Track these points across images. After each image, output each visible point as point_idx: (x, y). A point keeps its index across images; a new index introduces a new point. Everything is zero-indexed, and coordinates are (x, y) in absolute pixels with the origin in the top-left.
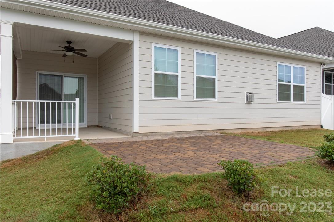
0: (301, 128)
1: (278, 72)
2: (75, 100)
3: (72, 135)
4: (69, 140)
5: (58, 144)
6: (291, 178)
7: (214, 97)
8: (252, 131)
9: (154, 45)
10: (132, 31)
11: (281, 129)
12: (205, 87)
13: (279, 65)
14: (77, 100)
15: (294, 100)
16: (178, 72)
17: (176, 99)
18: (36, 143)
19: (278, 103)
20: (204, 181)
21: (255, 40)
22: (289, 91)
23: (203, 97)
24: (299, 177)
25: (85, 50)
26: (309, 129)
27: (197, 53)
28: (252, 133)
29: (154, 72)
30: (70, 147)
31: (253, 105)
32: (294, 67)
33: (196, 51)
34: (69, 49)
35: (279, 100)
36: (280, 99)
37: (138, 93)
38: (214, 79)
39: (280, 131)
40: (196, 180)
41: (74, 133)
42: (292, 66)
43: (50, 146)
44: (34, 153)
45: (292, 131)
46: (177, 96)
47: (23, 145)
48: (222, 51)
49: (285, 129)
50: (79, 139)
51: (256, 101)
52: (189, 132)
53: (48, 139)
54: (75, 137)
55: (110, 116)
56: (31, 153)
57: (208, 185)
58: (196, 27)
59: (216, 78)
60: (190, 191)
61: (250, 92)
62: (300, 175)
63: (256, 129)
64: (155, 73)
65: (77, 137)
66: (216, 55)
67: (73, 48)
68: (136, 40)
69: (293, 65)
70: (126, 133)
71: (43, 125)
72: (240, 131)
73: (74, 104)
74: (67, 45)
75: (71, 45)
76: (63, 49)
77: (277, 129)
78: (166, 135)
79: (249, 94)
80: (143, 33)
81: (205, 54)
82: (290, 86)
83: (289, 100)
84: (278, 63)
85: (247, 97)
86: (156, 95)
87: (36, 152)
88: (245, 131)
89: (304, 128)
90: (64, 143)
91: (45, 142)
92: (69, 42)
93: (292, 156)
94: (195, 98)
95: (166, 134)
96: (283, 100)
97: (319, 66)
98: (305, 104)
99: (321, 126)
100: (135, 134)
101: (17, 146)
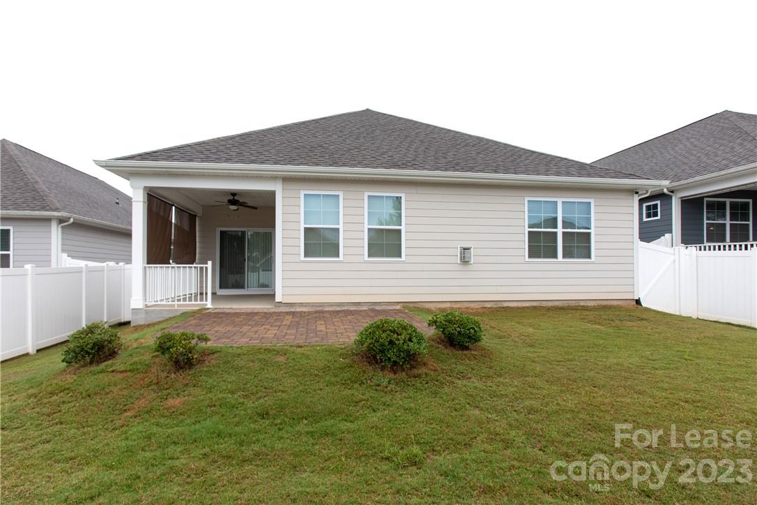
0: (583, 303)
1: (526, 212)
2: (207, 264)
3: (204, 302)
4: (198, 308)
7: (399, 256)
9: (303, 192)
10: (275, 178)
11: (535, 304)
12: (384, 242)
13: (529, 201)
14: (210, 263)
15: (564, 257)
16: (338, 224)
17: (336, 259)
19: (527, 263)
22: (555, 241)
23: (381, 256)
27: (369, 196)
29: (303, 226)
31: (472, 266)
32: (563, 202)
33: (367, 194)
34: (233, 202)
35: (530, 257)
36: (533, 255)
37: (281, 253)
38: (400, 230)
41: (206, 300)
42: (560, 201)
46: (338, 256)
47: (153, 311)
48: (413, 190)
49: (544, 304)
50: (212, 307)
52: (359, 304)
53: (178, 305)
54: (206, 305)
59: (402, 228)
61: (467, 246)
63: (480, 303)
65: (209, 304)
66: (403, 195)
67: (238, 201)
69: (560, 199)
72: (448, 305)
73: (206, 268)
74: (231, 198)
75: (236, 198)
76: (228, 202)
79: (464, 249)
80: (287, 180)
82: (555, 233)
83: (555, 256)
84: (528, 199)
85: (460, 253)
86: (306, 256)
96: (540, 257)
97: (631, 198)
98: (593, 263)
99: (638, 302)
100: (277, 304)
101: (147, 312)
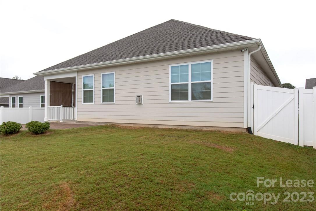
1: (170, 74)
7: (113, 101)
8: (143, 126)
9: (83, 76)
11: (175, 127)
12: (108, 95)
15: (193, 99)
16: (93, 88)
19: (170, 103)
23: (107, 101)
31: (143, 105)
33: (102, 74)
35: (172, 100)
36: (174, 98)
42: (190, 64)
46: (93, 102)
48: (118, 69)
59: (114, 88)
64: (83, 91)
66: (114, 73)
72: (132, 125)
79: (139, 97)
81: (107, 74)
82: (187, 84)
84: (171, 66)
86: (84, 102)
88: (137, 126)
94: (102, 103)
96: (178, 99)
97: (243, 54)
98: (212, 102)
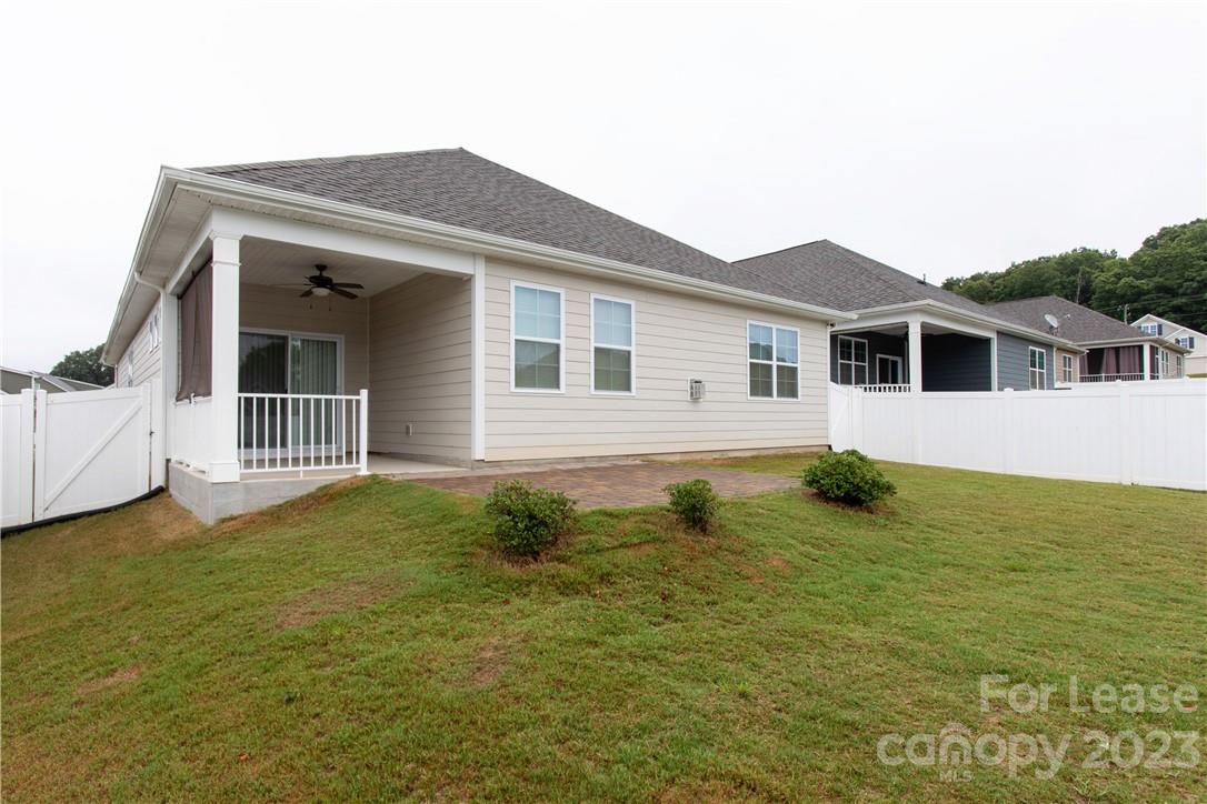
0: (792, 451)
1: (748, 338)
2: (359, 394)
3: (354, 465)
4: (349, 476)
5: (328, 483)
6: (760, 511)
7: (628, 388)
8: (699, 457)
9: (514, 284)
10: (474, 255)
11: (755, 453)
12: (612, 369)
13: (750, 325)
14: (364, 393)
15: (778, 396)
16: (559, 338)
17: (556, 391)
18: (284, 483)
20: (645, 515)
21: (704, 275)
22: (770, 376)
23: (608, 388)
24: (773, 511)
25: (359, 287)
26: (806, 453)
27: (596, 300)
28: (702, 460)
29: (514, 337)
30: (369, 486)
31: (702, 405)
32: (778, 330)
33: (593, 296)
34: (322, 282)
35: (751, 395)
36: (754, 392)
37: (483, 379)
38: (629, 352)
39: (752, 457)
40: (634, 513)
41: (358, 463)
42: (774, 327)
43: (312, 489)
44: (281, 502)
45: (777, 457)
46: (558, 387)
49: (763, 453)
50: (368, 473)
51: (708, 396)
53: (306, 473)
54: (359, 469)
55: (408, 428)
56: (276, 503)
57: (650, 518)
58: (593, 247)
59: (633, 349)
60: (628, 525)
61: (697, 379)
62: (775, 508)
64: (516, 340)
65: (363, 468)
66: (633, 303)
68: (479, 273)
69: (775, 325)
70: (456, 463)
71: (261, 450)
76: (307, 281)
77: (748, 454)
78: (537, 465)
79: (696, 382)
80: (493, 260)
81: (610, 302)
82: (771, 366)
83: (770, 395)
84: (749, 322)
85: (692, 388)
86: (517, 385)
87: (285, 500)
88: (687, 458)
89: (798, 450)
90: (340, 481)
91: (301, 481)
92: (322, 268)
93: (767, 487)
94: (593, 391)
95: (536, 462)
96: (758, 394)
97: (824, 329)
99: (830, 447)
100: (477, 464)
101: (248, 489)
